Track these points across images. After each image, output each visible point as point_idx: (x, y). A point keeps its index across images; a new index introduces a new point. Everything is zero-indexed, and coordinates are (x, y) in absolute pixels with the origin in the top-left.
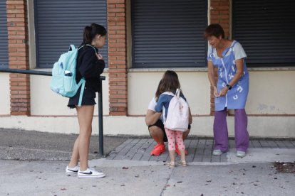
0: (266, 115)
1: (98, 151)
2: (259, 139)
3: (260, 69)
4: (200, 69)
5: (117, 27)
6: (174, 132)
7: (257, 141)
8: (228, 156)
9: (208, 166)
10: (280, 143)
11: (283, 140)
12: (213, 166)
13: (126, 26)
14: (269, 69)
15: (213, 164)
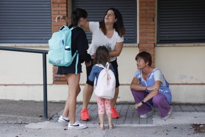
0: (186, 84)
1: (43, 115)
2: (180, 104)
3: (181, 45)
4: (130, 45)
5: (59, 9)
6: (103, 99)
7: (178, 106)
8: (153, 119)
9: (137, 128)
10: (198, 108)
11: (200, 105)
12: (141, 128)
13: (67, 7)
14: (188, 44)
15: (141, 125)
